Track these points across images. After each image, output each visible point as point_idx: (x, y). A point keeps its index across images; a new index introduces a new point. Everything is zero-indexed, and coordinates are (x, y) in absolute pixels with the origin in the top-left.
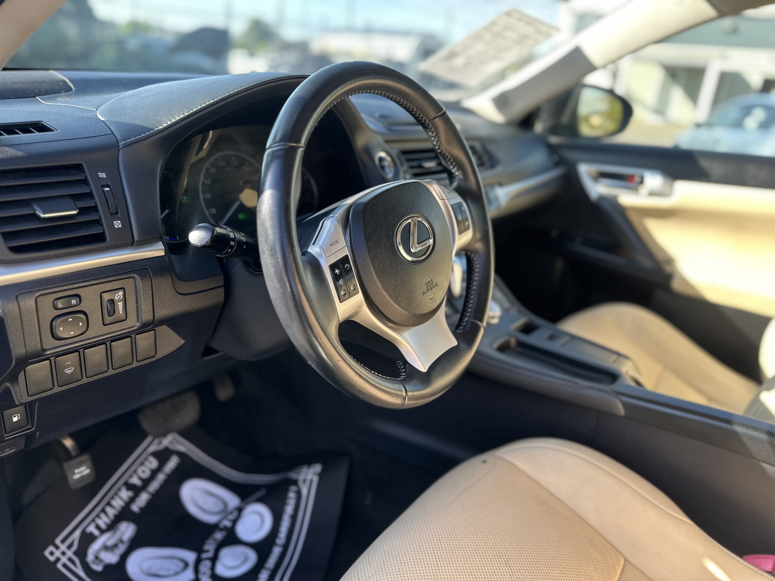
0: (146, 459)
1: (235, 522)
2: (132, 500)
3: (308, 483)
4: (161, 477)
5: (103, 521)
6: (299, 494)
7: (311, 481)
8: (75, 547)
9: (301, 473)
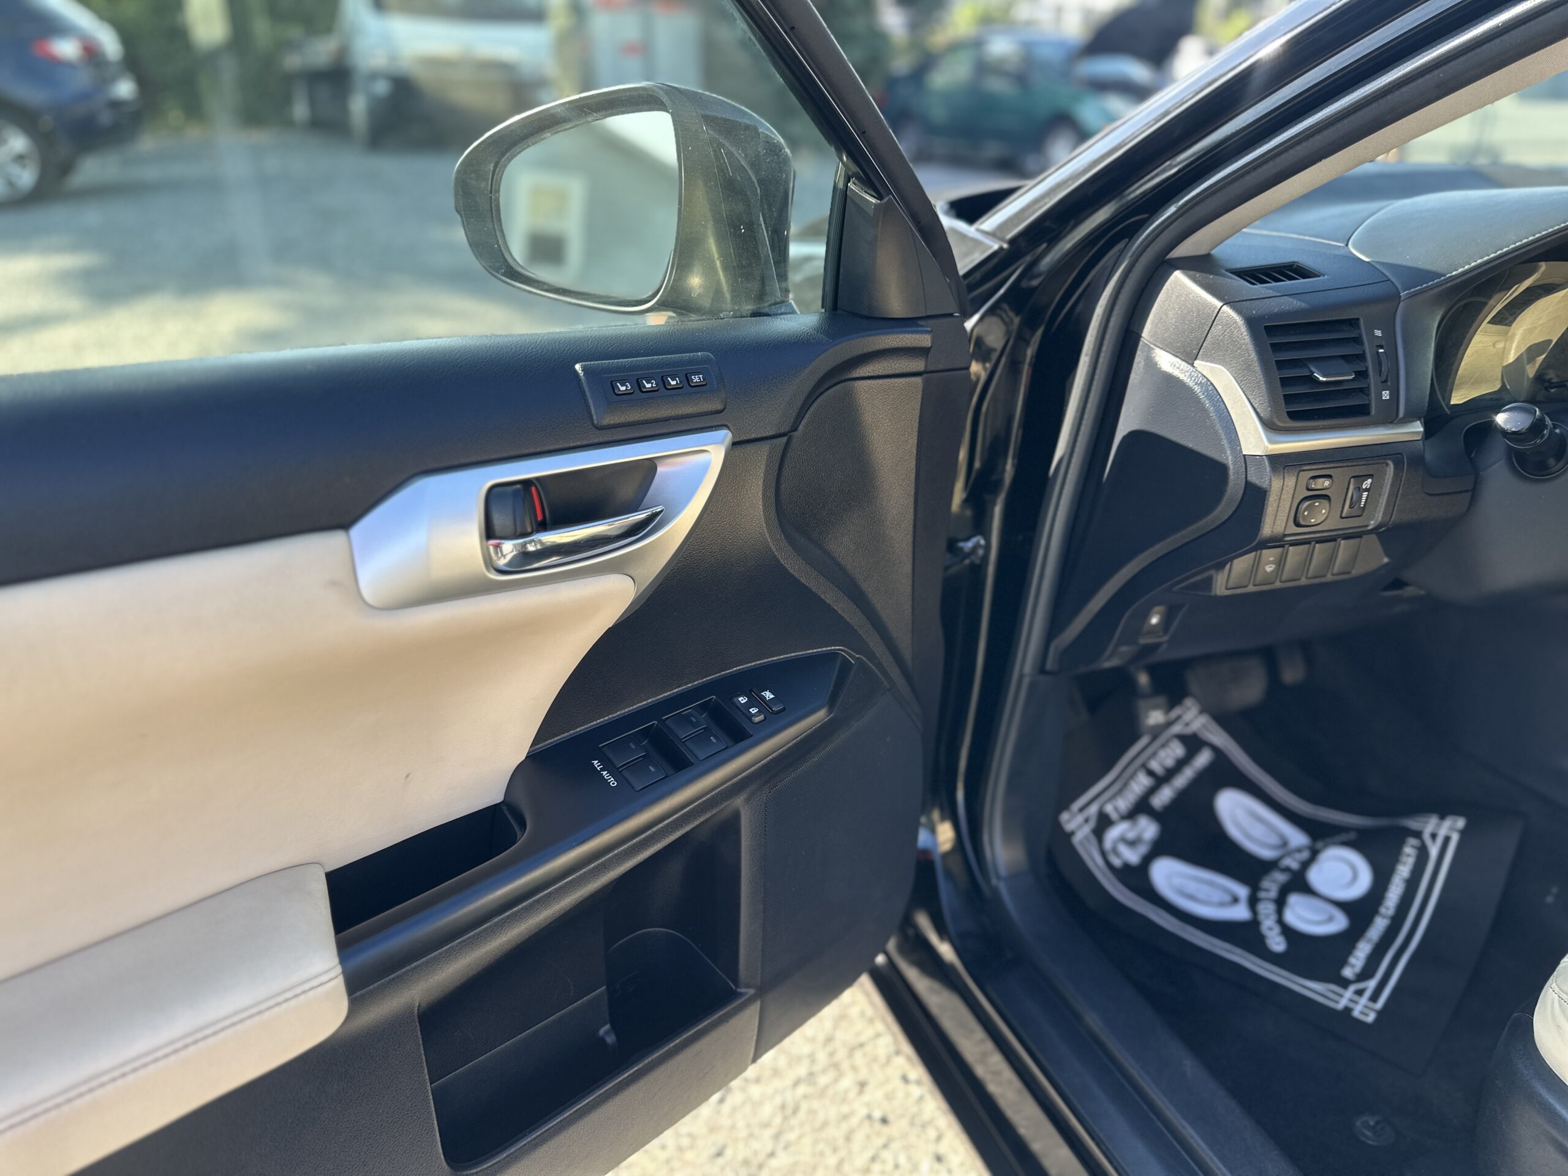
1: (1306, 865)
2: (1152, 791)
3: (1440, 840)
4: (1188, 772)
5: (1124, 802)
6: (1423, 853)
7: (1447, 840)
8: (1093, 824)
9: (1427, 823)
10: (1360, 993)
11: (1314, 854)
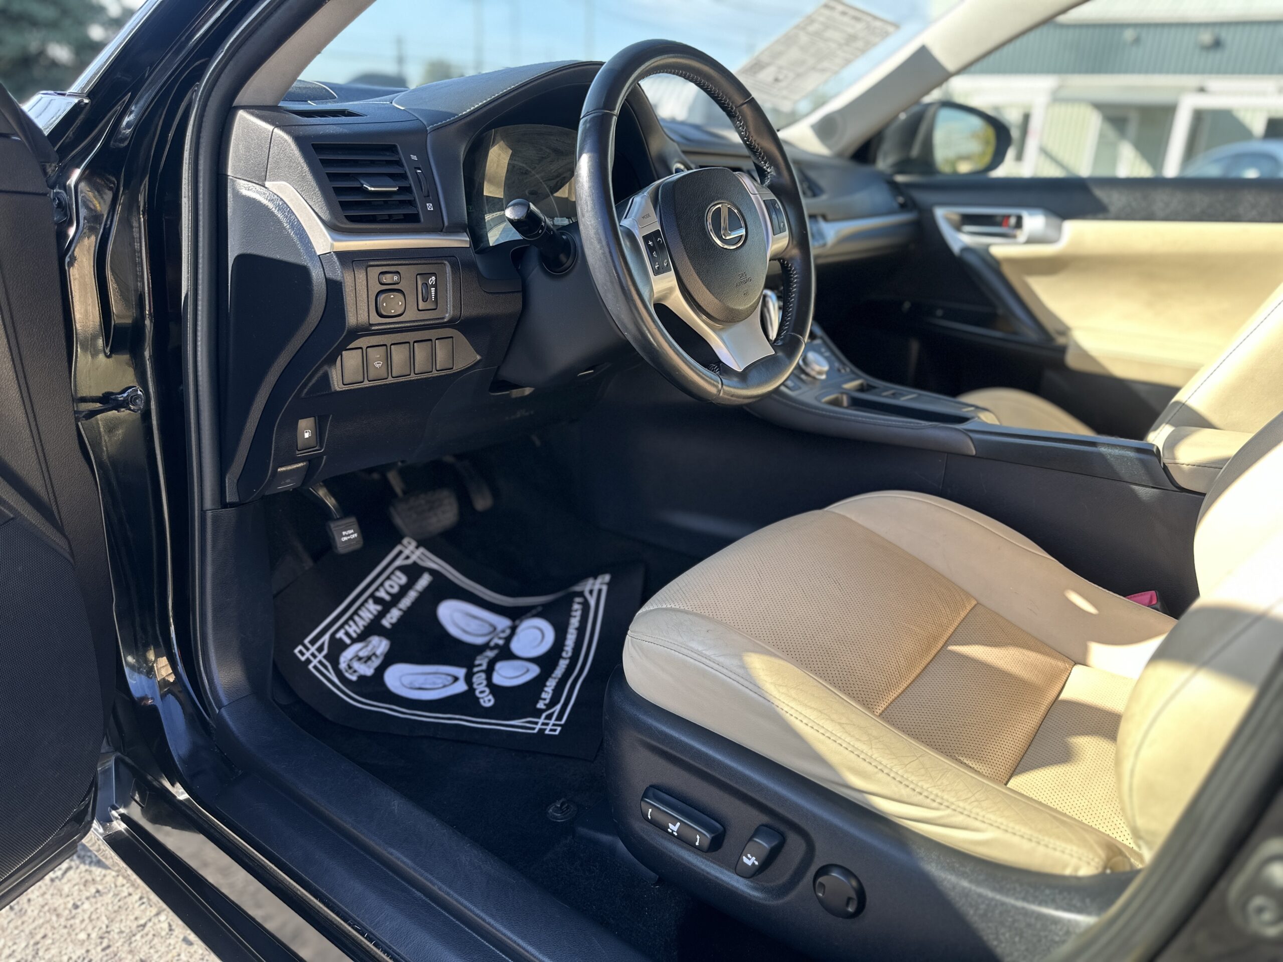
0: (392, 573)
1: (508, 639)
2: (381, 615)
3: (595, 594)
4: (412, 595)
5: (353, 629)
6: (586, 605)
7: (600, 591)
8: (325, 652)
9: (585, 585)
10: (549, 717)
11: (513, 629)
